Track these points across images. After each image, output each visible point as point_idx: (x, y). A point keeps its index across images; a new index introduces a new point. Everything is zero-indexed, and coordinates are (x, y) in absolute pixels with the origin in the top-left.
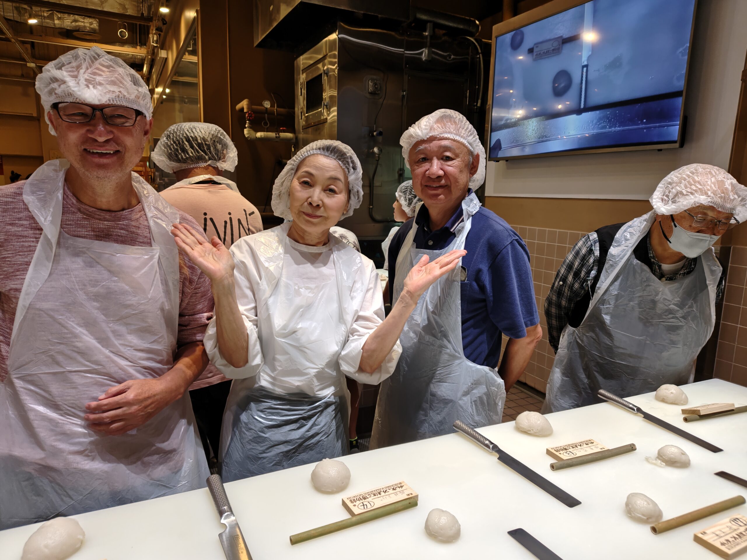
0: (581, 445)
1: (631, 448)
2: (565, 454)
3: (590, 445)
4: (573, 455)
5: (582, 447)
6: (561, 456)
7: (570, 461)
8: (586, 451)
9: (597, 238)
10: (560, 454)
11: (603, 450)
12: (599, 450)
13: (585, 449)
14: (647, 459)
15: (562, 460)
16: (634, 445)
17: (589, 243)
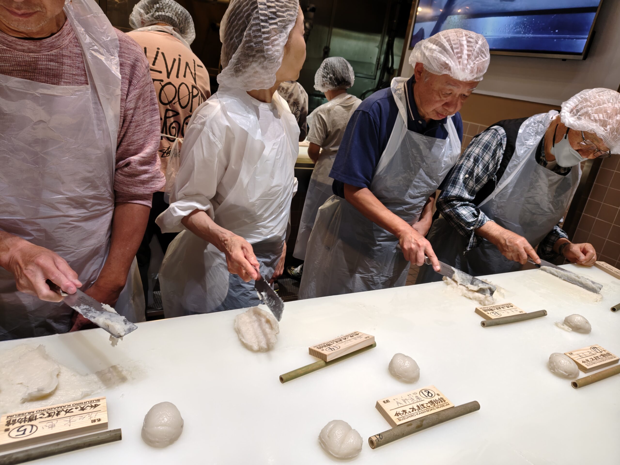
0: (503, 308)
1: (542, 314)
2: (492, 313)
3: (511, 308)
4: (499, 315)
5: (504, 309)
6: (489, 315)
7: (497, 321)
8: (508, 313)
10: (488, 313)
11: (522, 313)
12: (518, 313)
13: (507, 311)
14: (556, 324)
15: (491, 319)
16: (546, 311)
17: (499, 137)
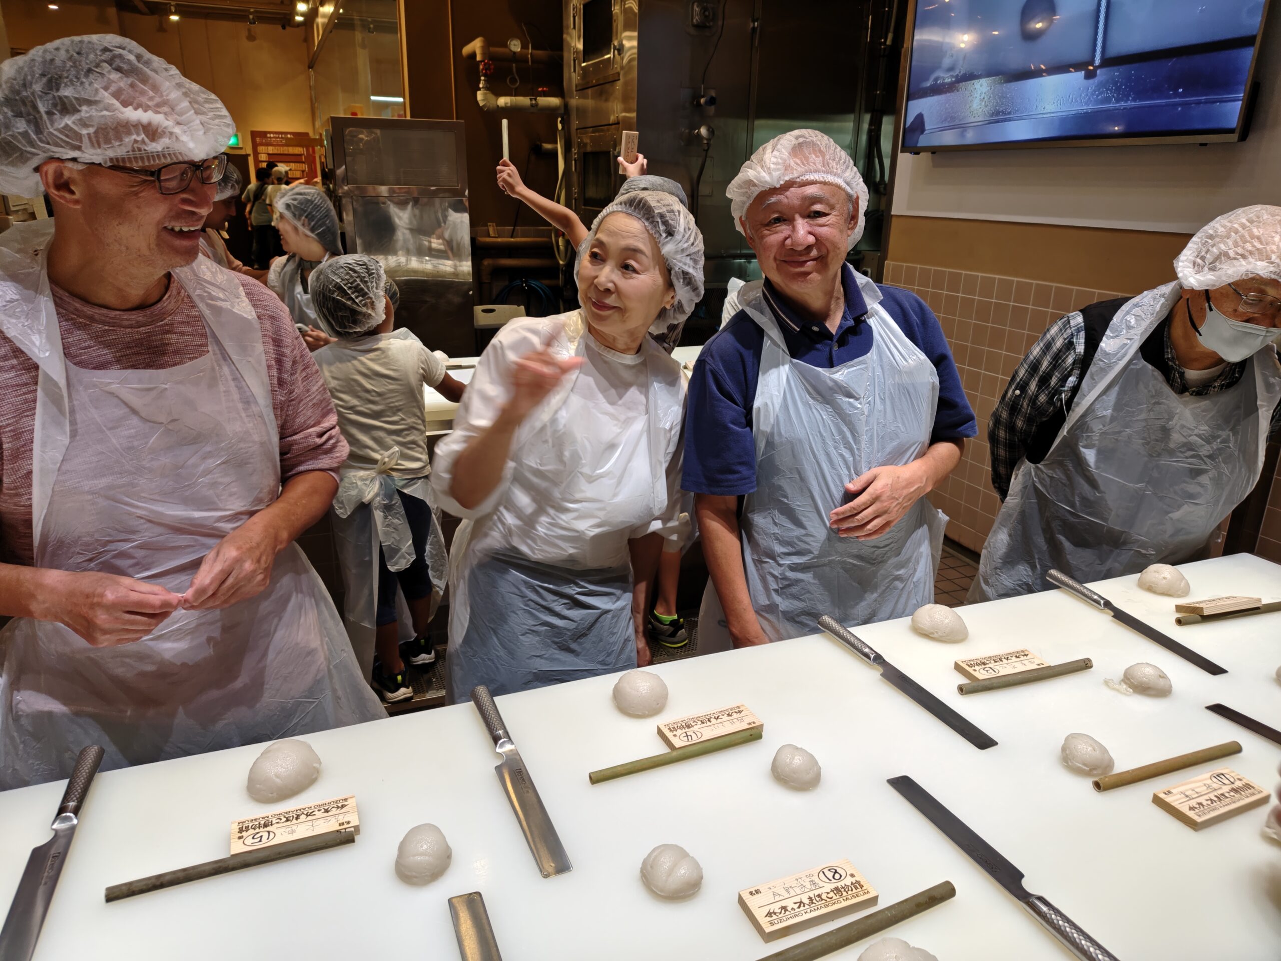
0: (1007, 659)
1: (1085, 665)
2: (982, 671)
3: (1022, 658)
4: (993, 673)
5: (1009, 661)
6: (976, 674)
7: (987, 683)
8: (1014, 667)
9: (1083, 324)
10: (975, 670)
11: (1042, 666)
12: (1035, 667)
13: (1014, 664)
14: (1107, 683)
15: (977, 679)
16: (1089, 660)
17: (1069, 331)
